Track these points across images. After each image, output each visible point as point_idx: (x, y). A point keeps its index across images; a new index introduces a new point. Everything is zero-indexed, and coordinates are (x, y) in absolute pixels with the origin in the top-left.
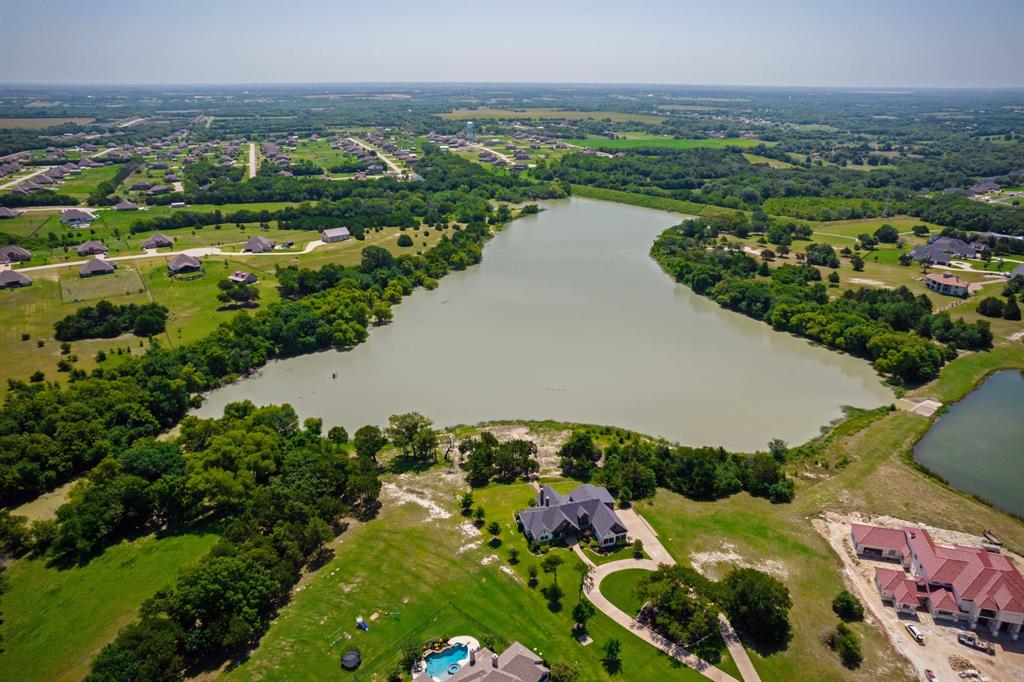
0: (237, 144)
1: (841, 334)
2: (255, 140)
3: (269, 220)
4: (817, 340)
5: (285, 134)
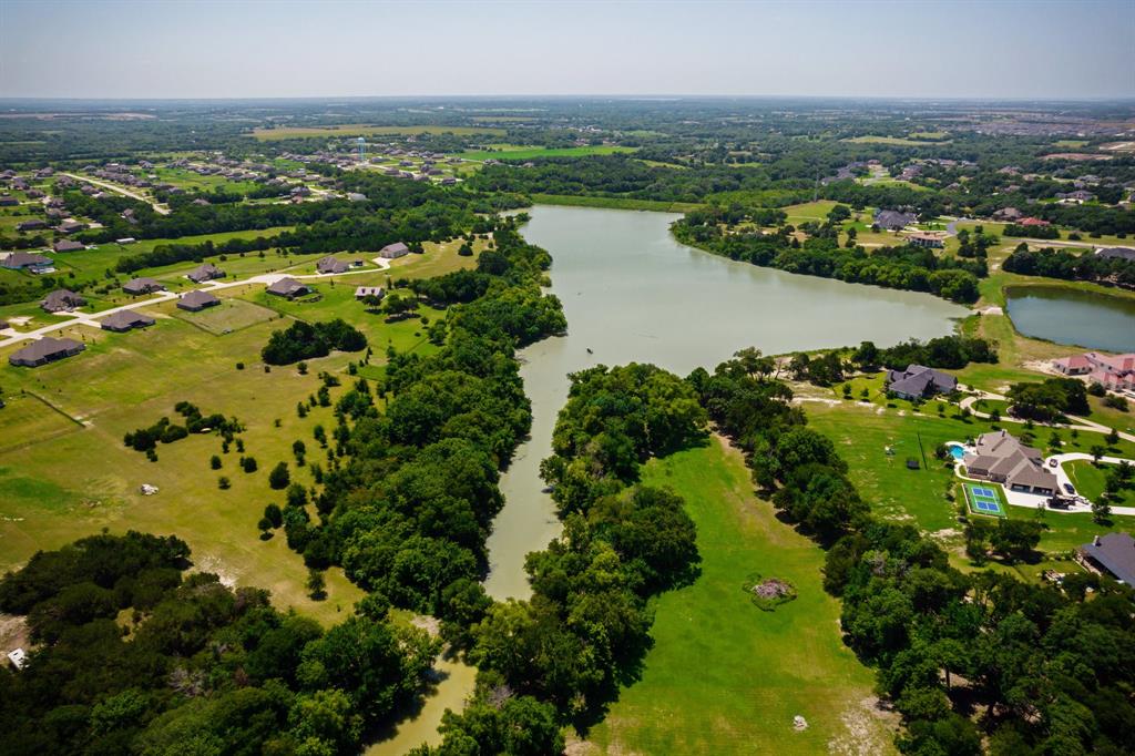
1: (903, 278)
3: (267, 248)
4: (885, 284)
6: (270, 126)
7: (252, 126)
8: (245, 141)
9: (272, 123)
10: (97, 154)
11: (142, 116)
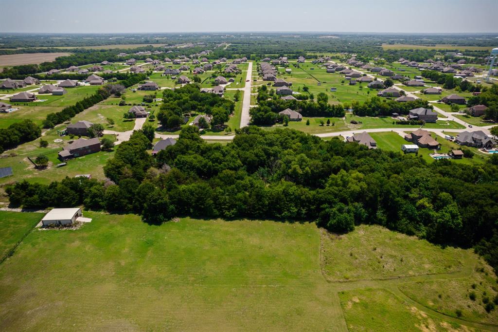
0: (238, 63)
2: (253, 59)
5: (277, 55)
6: (392, 43)
7: (381, 43)
8: (375, 49)
9: (393, 41)
10: (291, 51)
11: (334, 37)
